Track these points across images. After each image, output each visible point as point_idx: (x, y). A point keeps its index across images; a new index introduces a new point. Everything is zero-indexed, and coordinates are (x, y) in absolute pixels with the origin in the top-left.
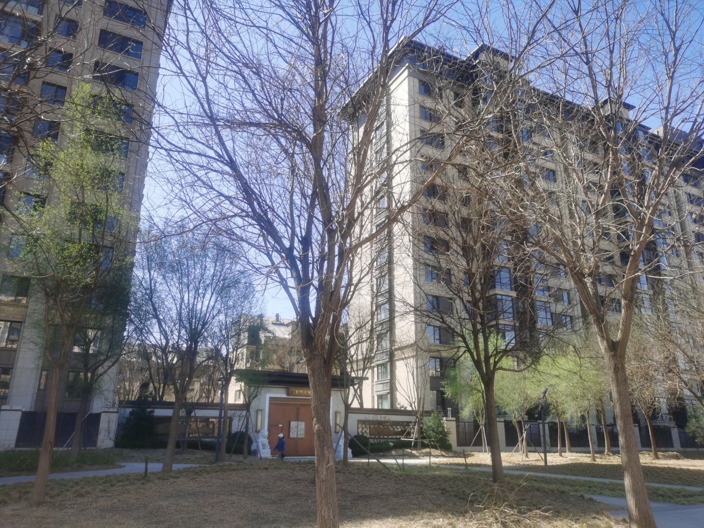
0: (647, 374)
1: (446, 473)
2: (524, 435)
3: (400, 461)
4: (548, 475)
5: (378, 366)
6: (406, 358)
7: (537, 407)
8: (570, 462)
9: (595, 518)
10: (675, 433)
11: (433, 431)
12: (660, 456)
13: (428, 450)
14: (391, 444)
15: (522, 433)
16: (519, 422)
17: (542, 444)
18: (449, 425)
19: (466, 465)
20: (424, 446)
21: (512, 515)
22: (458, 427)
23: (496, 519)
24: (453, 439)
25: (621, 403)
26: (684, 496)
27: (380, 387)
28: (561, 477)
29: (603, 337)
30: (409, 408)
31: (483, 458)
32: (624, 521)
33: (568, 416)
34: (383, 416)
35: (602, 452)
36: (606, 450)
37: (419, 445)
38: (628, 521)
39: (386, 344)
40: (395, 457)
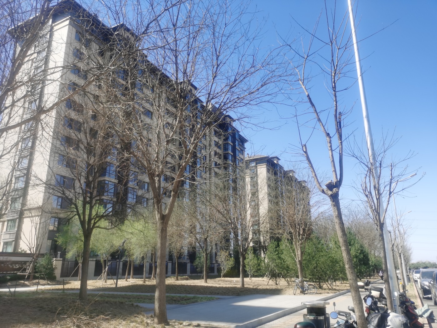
0: (180, 234)
1: (48, 296)
2: (107, 269)
3: (12, 290)
4: (116, 293)
5: (8, 221)
6: (32, 217)
7: (118, 251)
8: (131, 284)
9: (136, 317)
10: (189, 266)
11: (44, 267)
12: (179, 279)
13: (37, 281)
14: (8, 277)
15: (105, 268)
16: (105, 261)
17: (117, 275)
18: (57, 263)
19: (64, 289)
20: (35, 278)
21: (85, 320)
22: (63, 264)
23: (74, 323)
24: (58, 273)
25: (161, 250)
26: (185, 300)
27: (8, 236)
28: (123, 293)
29: (158, 212)
30: (28, 252)
31: (76, 284)
32: (152, 317)
33: (135, 257)
34: (5, 257)
35: (149, 278)
36: (152, 277)
37: (31, 277)
38: (153, 316)
39: (18, 205)
40: (9, 287)
